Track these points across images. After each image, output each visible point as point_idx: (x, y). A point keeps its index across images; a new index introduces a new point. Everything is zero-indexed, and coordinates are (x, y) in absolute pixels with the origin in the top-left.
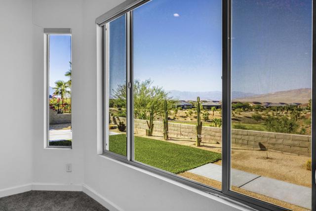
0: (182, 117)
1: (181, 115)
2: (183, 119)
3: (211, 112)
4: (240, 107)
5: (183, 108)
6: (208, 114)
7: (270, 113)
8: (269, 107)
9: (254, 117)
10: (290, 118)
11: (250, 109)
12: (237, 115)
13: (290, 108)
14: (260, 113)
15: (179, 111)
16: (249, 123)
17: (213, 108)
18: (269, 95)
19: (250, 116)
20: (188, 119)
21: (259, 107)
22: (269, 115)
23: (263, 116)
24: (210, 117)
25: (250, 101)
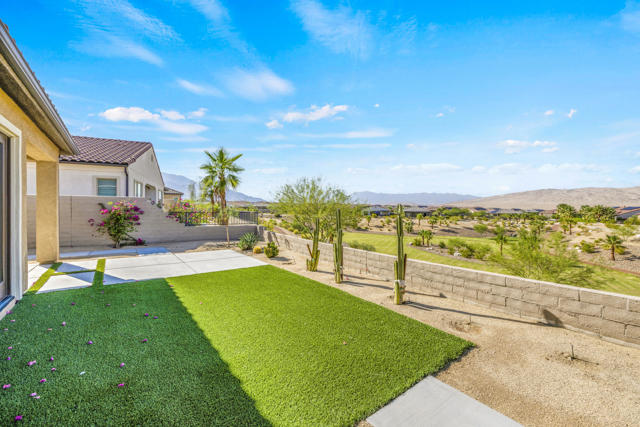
0: (377, 226)
1: (375, 224)
2: (378, 230)
3: (416, 221)
4: (457, 215)
5: (378, 214)
6: (413, 224)
7: (500, 223)
8: (497, 214)
9: (477, 228)
10: (529, 230)
11: (470, 216)
12: (452, 225)
13: (529, 216)
14: (485, 223)
15: (373, 219)
16: (469, 236)
17: (418, 215)
18: (496, 198)
19: (472, 226)
20: (385, 230)
21: (483, 213)
22: (497, 226)
23: (490, 227)
24: (415, 228)
25: (470, 206)
